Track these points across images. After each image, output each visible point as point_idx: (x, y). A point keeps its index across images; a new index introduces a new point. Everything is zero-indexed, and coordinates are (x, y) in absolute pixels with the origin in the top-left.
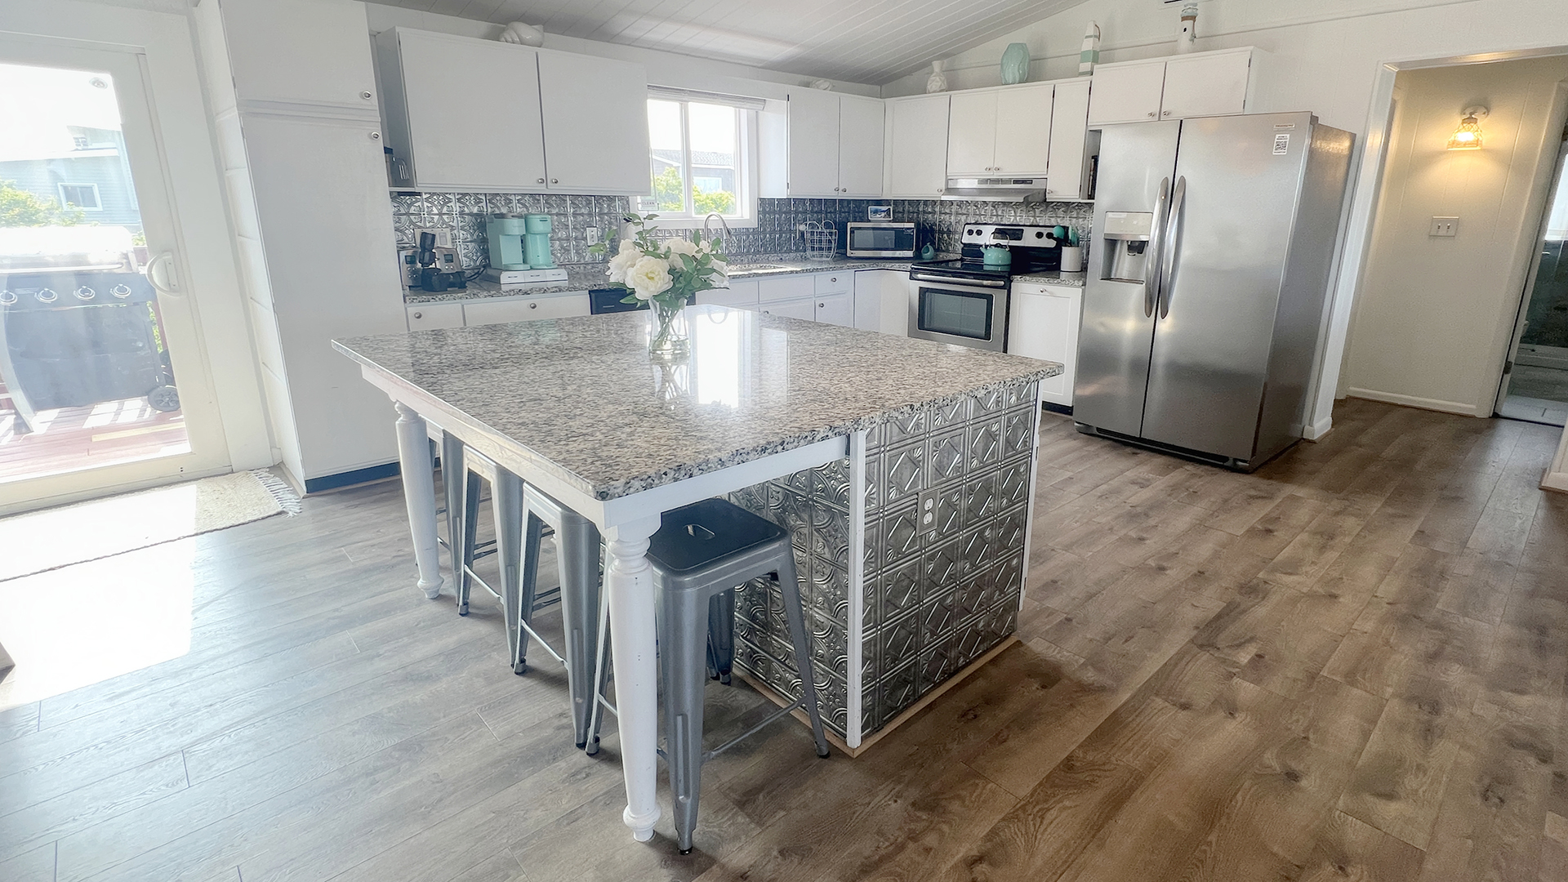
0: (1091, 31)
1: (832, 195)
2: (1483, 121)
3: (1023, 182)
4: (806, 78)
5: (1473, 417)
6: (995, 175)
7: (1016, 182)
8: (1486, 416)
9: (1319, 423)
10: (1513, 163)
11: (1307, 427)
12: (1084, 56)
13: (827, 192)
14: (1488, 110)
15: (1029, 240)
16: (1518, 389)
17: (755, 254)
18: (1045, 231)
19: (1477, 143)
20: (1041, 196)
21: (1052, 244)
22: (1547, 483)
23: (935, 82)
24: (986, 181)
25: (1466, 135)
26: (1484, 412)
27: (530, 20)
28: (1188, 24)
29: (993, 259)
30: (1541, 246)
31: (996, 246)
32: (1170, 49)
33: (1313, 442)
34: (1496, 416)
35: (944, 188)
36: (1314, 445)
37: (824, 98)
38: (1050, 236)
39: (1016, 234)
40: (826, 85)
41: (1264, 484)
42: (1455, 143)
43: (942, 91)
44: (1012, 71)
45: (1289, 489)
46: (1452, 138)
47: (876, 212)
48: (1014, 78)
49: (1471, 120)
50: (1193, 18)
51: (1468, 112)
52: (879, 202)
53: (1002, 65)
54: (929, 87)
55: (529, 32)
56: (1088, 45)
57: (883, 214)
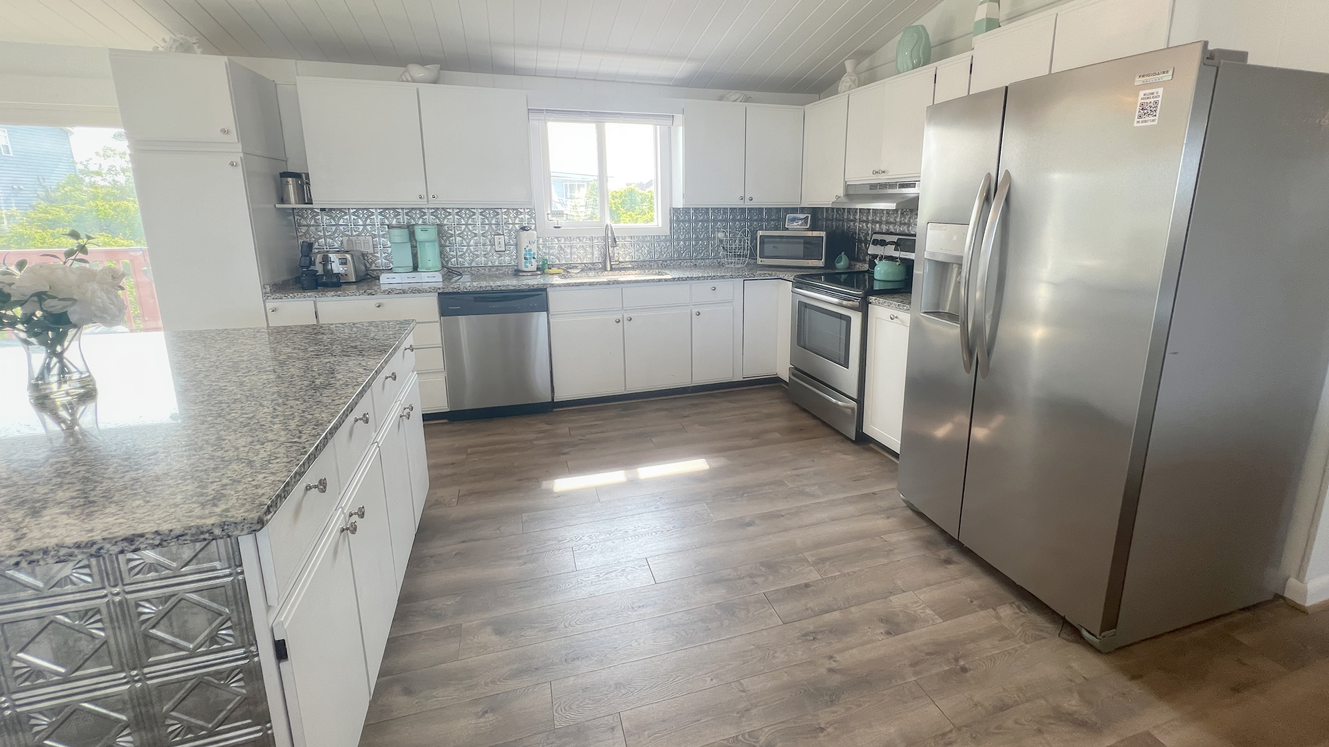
1: (739, 204)
3: (906, 185)
6: (880, 178)
7: (899, 185)
9: (1316, 580)
12: (976, 27)
17: (666, 259)
24: (874, 186)
29: (883, 273)
35: (844, 193)
40: (738, 96)
44: (906, 56)
47: (794, 220)
48: (906, 66)
52: (794, 210)
54: (840, 88)
56: (982, 12)
57: (800, 222)
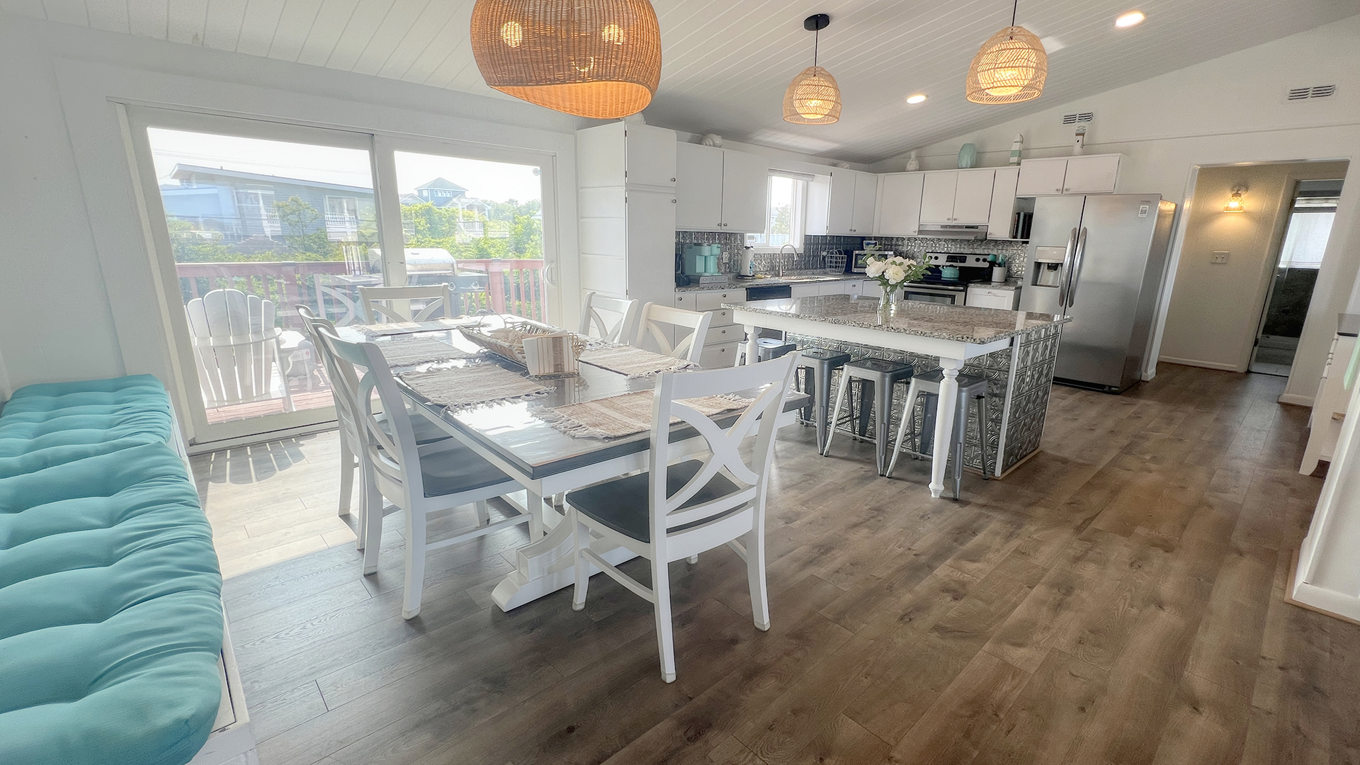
0: (1018, 139)
1: (848, 233)
2: (1244, 196)
3: (972, 227)
4: (836, 161)
5: (1235, 372)
6: (954, 223)
7: (967, 227)
8: (1243, 372)
9: (1150, 372)
10: (1261, 220)
11: (1144, 373)
12: (1013, 153)
13: (846, 233)
14: (1247, 189)
15: (971, 262)
16: (1260, 359)
17: (801, 269)
18: (981, 258)
19: (1241, 208)
20: (984, 236)
21: (986, 265)
22: (1281, 400)
23: (912, 164)
24: (946, 226)
25: (1234, 203)
26: (1242, 369)
27: (718, 132)
28: (1080, 138)
29: (948, 273)
30: (1276, 272)
31: (950, 266)
32: (1068, 153)
33: (1147, 382)
34: (1249, 372)
35: (917, 230)
36: (1148, 384)
37: (846, 173)
38: (985, 260)
39: (963, 259)
40: (848, 165)
41: (1128, 399)
42: (1227, 209)
43: (916, 170)
44: (966, 160)
45: (1142, 401)
46: (1226, 205)
47: (868, 244)
48: (967, 164)
49: (1237, 194)
50: (1083, 135)
51: (1236, 189)
52: (870, 238)
53: (959, 156)
54: (908, 167)
55: (718, 140)
56: (1016, 147)
57: (872, 246)
